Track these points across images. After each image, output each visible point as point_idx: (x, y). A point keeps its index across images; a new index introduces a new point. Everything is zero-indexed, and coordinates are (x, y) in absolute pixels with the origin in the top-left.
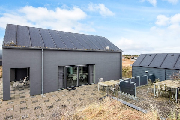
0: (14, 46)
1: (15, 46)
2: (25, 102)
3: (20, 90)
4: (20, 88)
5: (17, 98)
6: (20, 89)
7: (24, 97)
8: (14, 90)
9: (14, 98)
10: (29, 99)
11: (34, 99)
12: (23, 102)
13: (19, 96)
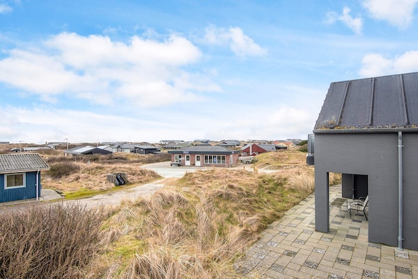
0: (333, 128)
1: (335, 129)
2: (353, 249)
3: (354, 221)
4: (356, 215)
5: (340, 235)
6: (355, 218)
7: (355, 238)
8: (343, 217)
9: (335, 232)
10: (363, 246)
11: (374, 251)
12: (347, 248)
13: (345, 233)
